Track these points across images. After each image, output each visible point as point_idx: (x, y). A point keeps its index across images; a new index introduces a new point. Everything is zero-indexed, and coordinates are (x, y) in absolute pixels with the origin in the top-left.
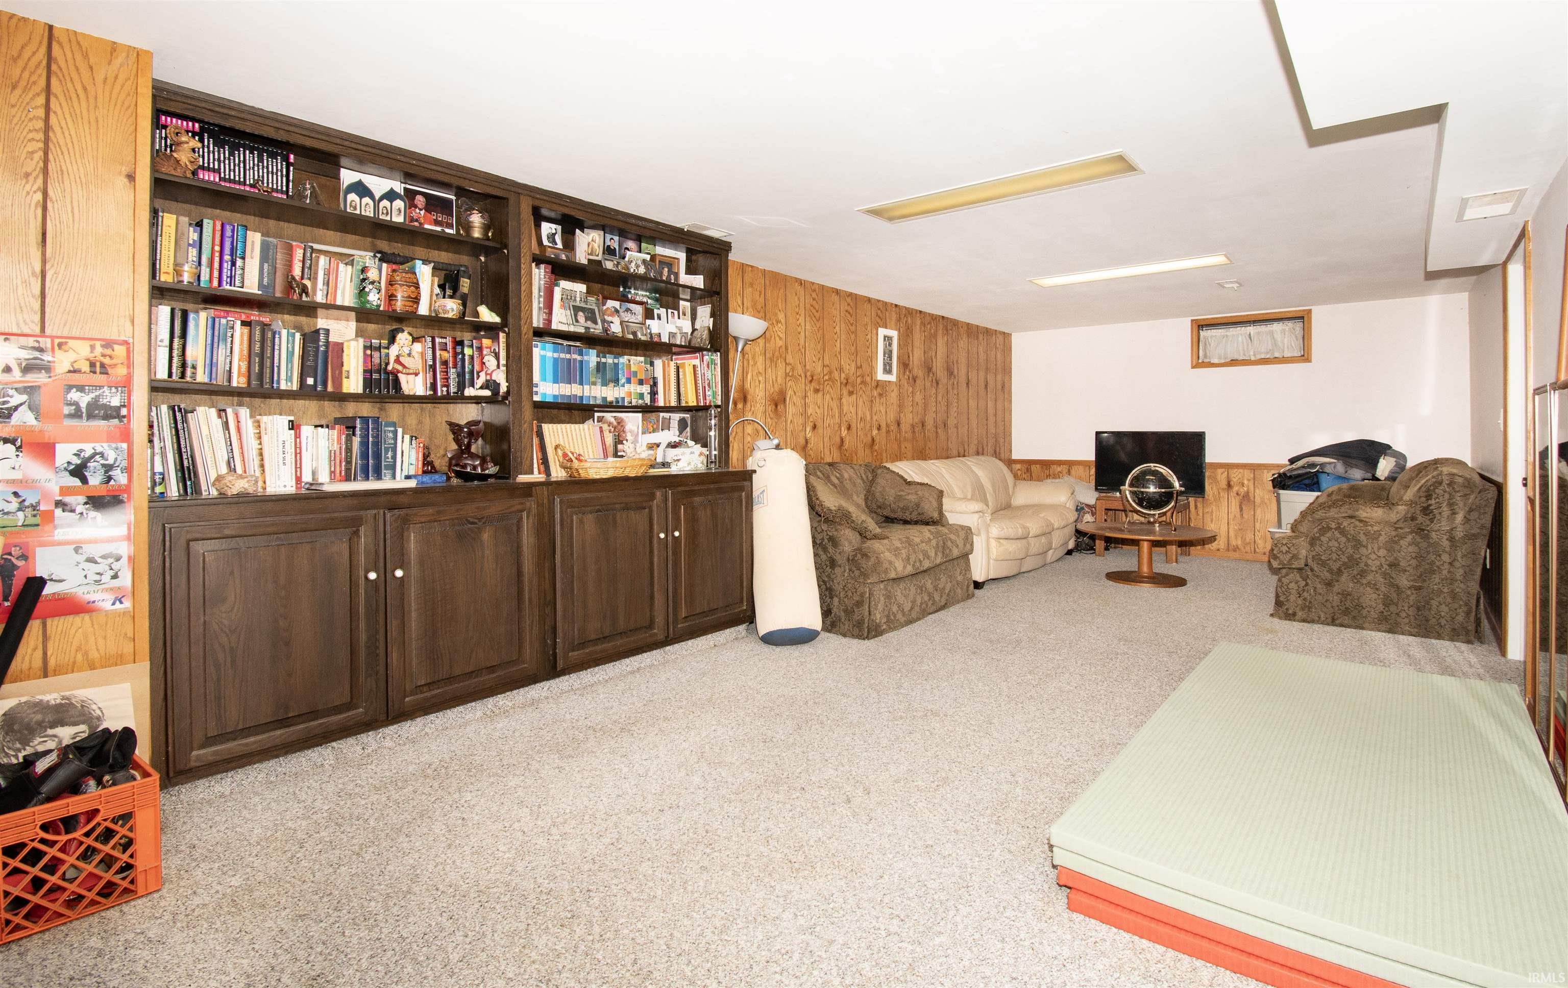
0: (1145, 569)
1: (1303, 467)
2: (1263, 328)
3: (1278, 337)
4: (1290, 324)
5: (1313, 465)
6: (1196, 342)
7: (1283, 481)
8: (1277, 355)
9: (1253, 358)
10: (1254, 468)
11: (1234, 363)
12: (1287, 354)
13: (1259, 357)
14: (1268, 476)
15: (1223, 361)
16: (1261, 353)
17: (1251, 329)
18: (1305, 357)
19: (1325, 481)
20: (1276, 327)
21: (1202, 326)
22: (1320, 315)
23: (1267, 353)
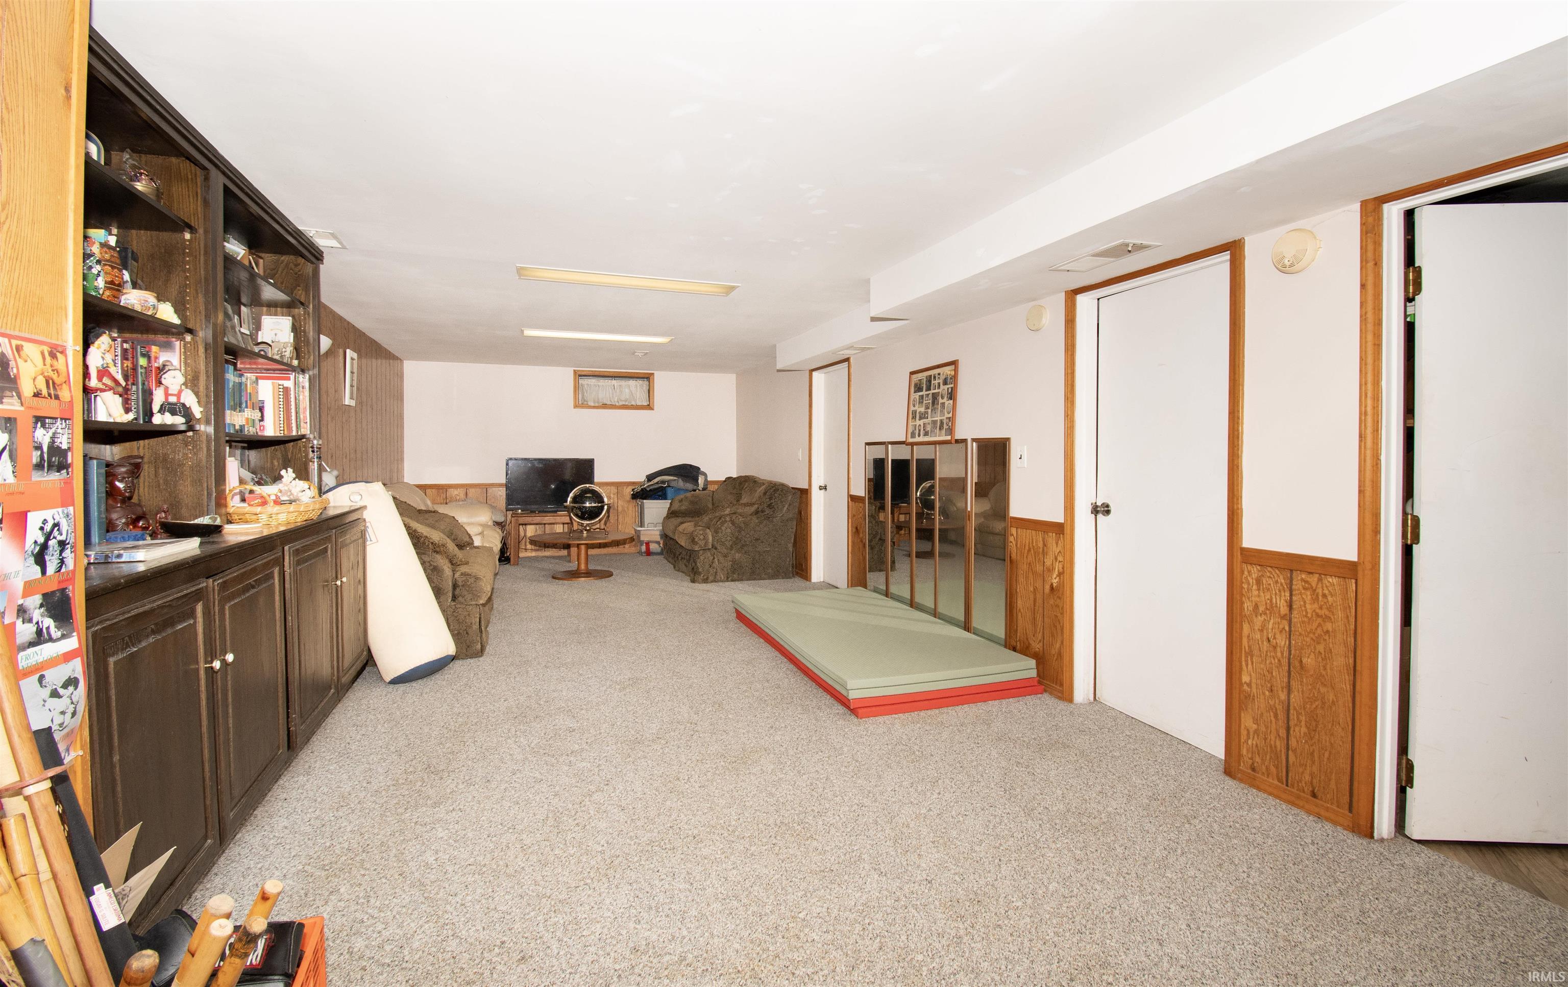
0: (583, 567)
1: (657, 483)
2: (623, 383)
3: (633, 389)
4: (640, 382)
5: (663, 482)
6: (577, 388)
7: (642, 494)
8: (633, 403)
9: (617, 404)
10: (618, 485)
11: (605, 406)
12: (639, 403)
13: (621, 403)
14: (628, 491)
15: (597, 405)
16: (621, 401)
17: (614, 382)
18: (649, 407)
19: (670, 492)
20: (632, 383)
21: (580, 376)
22: (660, 378)
23: (626, 401)
